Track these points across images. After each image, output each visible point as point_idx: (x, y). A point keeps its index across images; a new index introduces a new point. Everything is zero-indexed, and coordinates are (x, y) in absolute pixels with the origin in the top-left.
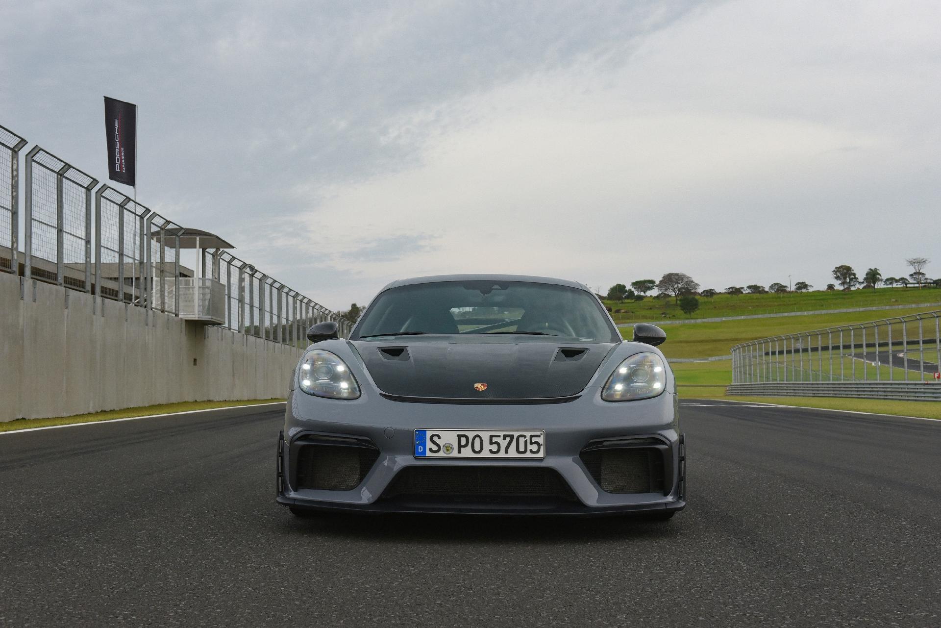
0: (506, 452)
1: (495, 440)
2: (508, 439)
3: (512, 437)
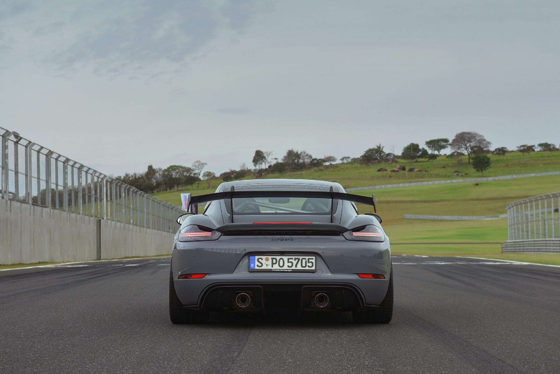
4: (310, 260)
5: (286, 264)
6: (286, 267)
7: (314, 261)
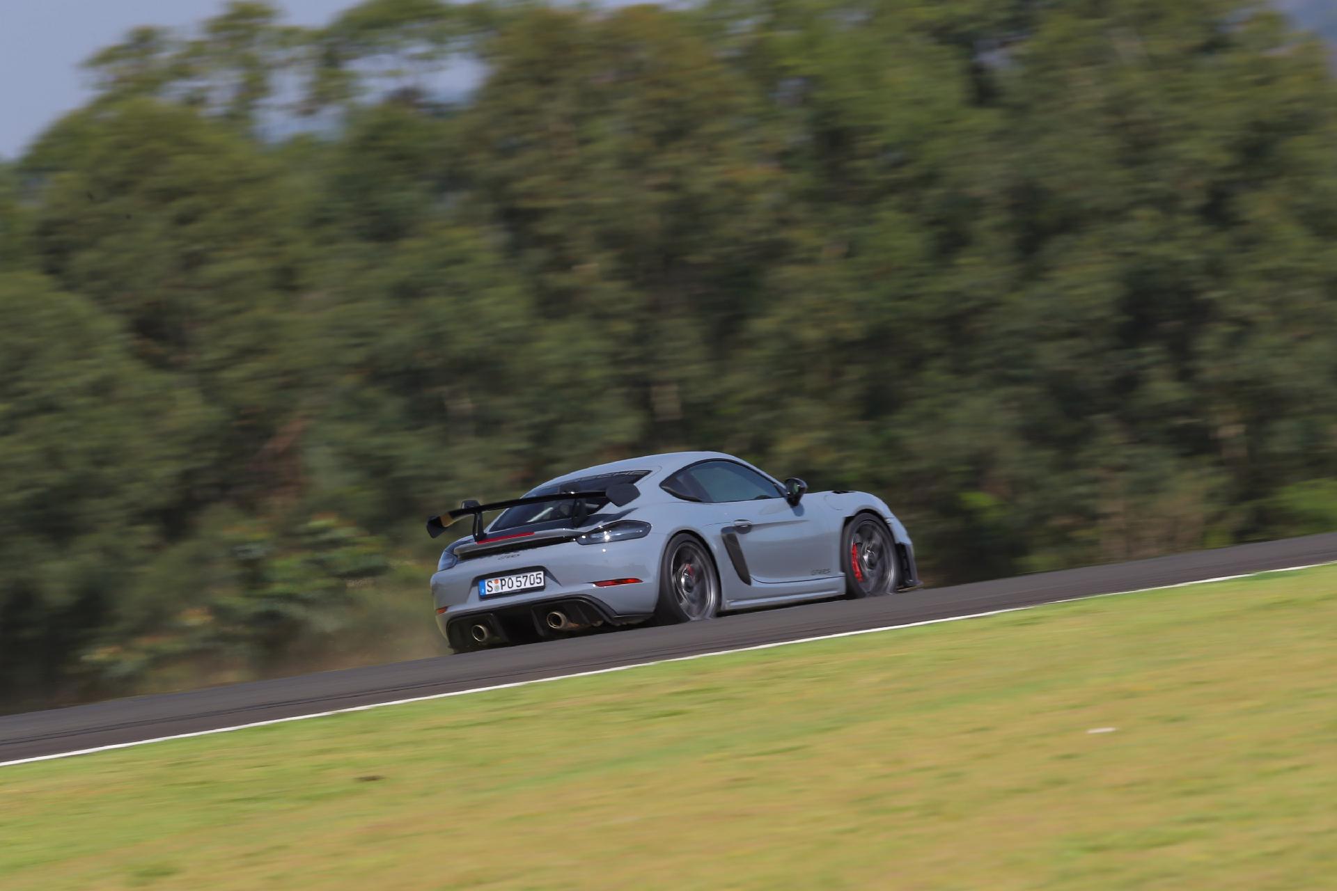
4: (538, 576)
5: (516, 584)
6: (515, 588)
7: (542, 576)
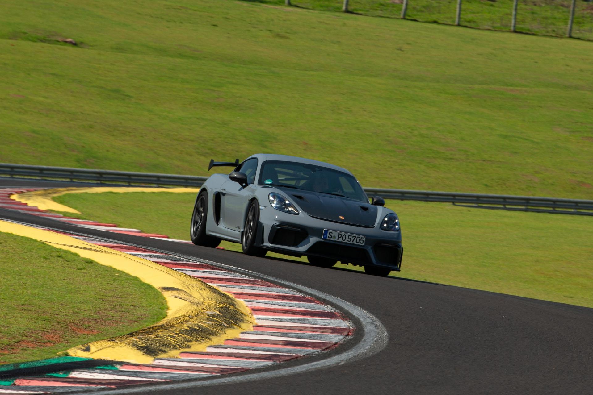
0: (353, 242)
1: (350, 237)
2: (354, 237)
3: (355, 237)
